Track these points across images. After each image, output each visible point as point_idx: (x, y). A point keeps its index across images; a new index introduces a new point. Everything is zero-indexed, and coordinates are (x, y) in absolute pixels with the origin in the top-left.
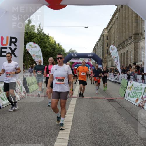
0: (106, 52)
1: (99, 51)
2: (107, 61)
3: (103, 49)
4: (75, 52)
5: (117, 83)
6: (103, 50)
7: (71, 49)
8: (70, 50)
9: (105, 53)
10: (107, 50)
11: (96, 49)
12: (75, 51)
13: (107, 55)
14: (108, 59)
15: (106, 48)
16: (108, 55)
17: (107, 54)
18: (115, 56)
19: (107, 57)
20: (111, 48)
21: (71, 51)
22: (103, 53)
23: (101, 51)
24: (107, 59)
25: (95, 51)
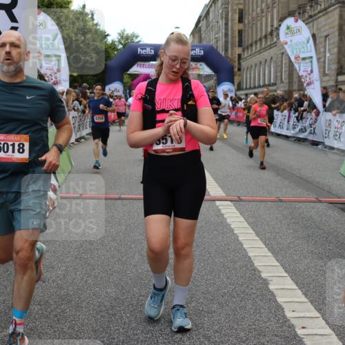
0: (237, 39)
1: (213, 36)
2: (239, 70)
3: (226, 29)
4: (137, 40)
5: (306, 143)
6: (226, 35)
7: (124, 30)
8: (119, 34)
9: (232, 44)
10: (240, 32)
11: (203, 29)
12: (137, 37)
13: (238, 50)
14: (242, 64)
15: (238, 27)
16: (244, 50)
17: (240, 45)
18: (302, 56)
19: (239, 56)
20: (288, 28)
21: (122, 37)
22: (226, 42)
23: (221, 35)
24: (239, 64)
25: (197, 35)
